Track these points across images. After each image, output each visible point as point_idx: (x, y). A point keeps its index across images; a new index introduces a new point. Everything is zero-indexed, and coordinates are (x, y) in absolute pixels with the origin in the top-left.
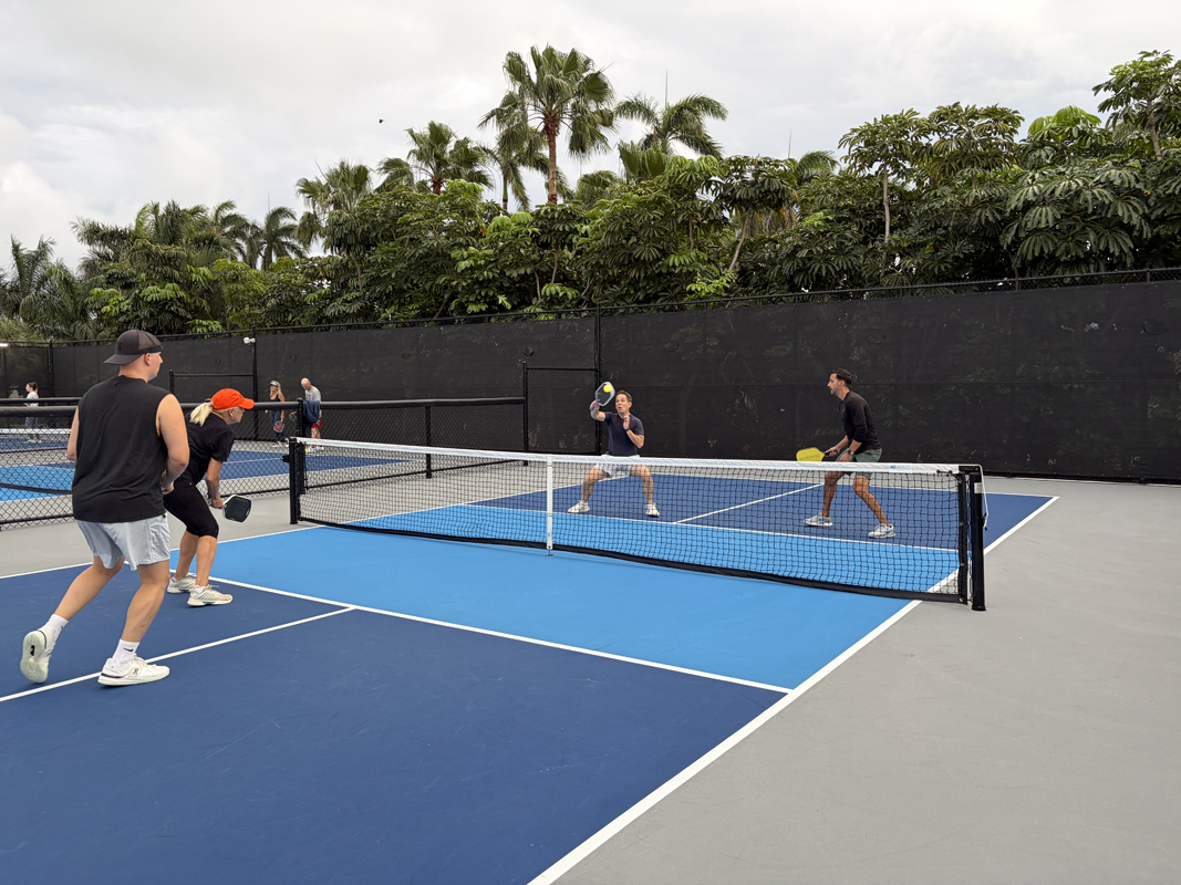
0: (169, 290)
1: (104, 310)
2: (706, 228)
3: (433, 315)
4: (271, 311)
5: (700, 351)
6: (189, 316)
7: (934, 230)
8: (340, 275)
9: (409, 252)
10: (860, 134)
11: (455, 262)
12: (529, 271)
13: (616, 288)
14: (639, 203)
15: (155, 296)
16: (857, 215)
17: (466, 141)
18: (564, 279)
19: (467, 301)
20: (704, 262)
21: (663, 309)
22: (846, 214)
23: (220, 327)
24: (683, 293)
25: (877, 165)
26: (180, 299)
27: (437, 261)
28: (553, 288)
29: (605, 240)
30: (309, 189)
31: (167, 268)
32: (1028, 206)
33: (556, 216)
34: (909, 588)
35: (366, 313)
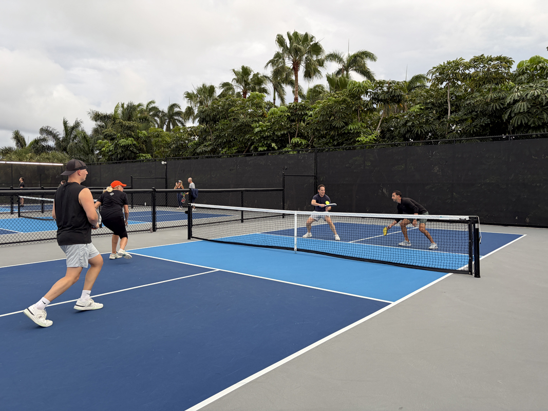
0: (130, 141)
1: (102, 149)
2: (366, 112)
3: (243, 153)
4: (173, 150)
5: (362, 168)
6: (138, 152)
7: (471, 113)
8: (203, 135)
9: (234, 124)
10: (437, 70)
11: (253, 128)
12: (285, 132)
13: (324, 140)
14: (335, 102)
15: (124, 143)
16: (435, 106)
17: (258, 74)
18: (301, 136)
19: (258, 146)
20: (365, 128)
21: (346, 149)
22: (430, 106)
23: (151, 157)
24: (355, 142)
25: (445, 83)
26: (134, 145)
27: (245, 128)
28: (296, 140)
29: (320, 118)
30: (189, 96)
31: (129, 131)
32: (515, 102)
33: (298, 107)
34: (448, 268)
35: (214, 151)
